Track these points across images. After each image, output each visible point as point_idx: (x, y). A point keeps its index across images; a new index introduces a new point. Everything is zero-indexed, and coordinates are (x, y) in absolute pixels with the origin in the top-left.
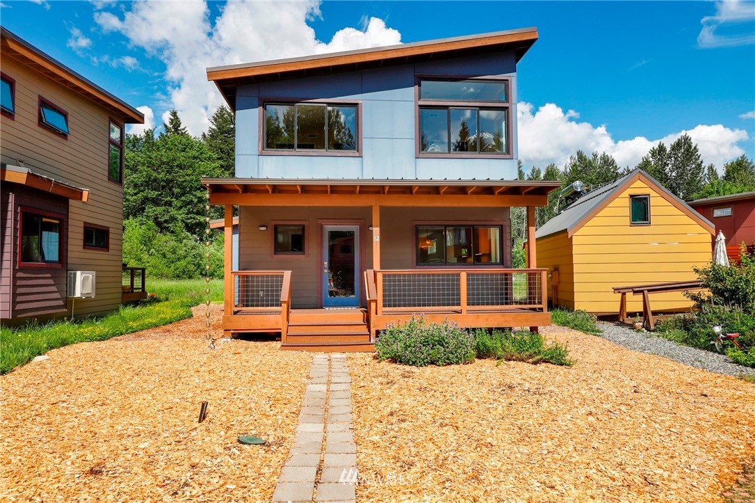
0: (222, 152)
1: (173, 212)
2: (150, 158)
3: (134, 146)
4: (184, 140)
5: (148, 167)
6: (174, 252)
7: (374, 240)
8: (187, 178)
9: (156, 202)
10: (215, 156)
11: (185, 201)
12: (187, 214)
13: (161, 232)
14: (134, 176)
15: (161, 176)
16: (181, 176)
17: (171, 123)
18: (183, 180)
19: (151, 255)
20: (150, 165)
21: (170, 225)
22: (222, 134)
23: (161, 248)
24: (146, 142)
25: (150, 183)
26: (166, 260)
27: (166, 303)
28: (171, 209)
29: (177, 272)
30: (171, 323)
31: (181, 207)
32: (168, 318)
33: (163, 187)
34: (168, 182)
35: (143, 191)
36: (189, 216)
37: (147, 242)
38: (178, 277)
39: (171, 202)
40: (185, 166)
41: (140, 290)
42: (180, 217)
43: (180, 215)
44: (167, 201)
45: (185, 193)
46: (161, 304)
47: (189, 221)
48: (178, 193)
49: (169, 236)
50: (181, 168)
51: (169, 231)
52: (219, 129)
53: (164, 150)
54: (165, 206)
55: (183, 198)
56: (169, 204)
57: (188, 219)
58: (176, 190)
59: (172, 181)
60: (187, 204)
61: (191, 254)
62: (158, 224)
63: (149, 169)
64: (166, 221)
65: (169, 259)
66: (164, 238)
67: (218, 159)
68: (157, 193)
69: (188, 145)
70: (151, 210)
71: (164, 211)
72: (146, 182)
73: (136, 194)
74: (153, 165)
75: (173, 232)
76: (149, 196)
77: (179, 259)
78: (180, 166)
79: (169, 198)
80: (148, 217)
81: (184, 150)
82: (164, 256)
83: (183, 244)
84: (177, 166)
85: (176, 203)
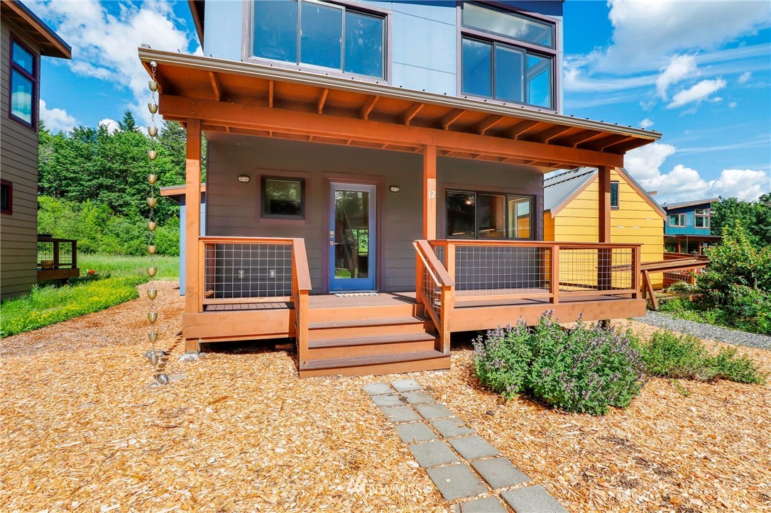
0: (173, 149)
1: (128, 198)
2: (104, 149)
3: (88, 137)
4: (137, 137)
5: (102, 157)
6: (128, 232)
7: (429, 196)
8: (141, 170)
9: (110, 188)
10: (168, 152)
11: (138, 189)
12: (141, 200)
13: (115, 215)
14: (89, 164)
15: (115, 166)
16: (135, 167)
17: (126, 122)
18: (137, 171)
19: (105, 234)
20: (105, 156)
21: (124, 209)
22: (173, 134)
23: (114, 228)
24: (100, 134)
25: (104, 172)
26: (119, 239)
27: (106, 281)
28: (124, 195)
29: (130, 250)
30: (106, 308)
31: (134, 195)
32: (104, 301)
33: (117, 176)
34: (122, 171)
35: (98, 179)
36: (142, 202)
37: (101, 222)
38: (131, 254)
39: (125, 189)
40: (138, 158)
41: (70, 267)
42: (133, 203)
43: (134, 201)
44: (121, 189)
45: (138, 182)
46: (99, 282)
47: (142, 206)
48: (131, 182)
49: (122, 219)
50: (134, 161)
51: (123, 214)
52: (171, 129)
53: (118, 143)
54: (119, 192)
55: (137, 186)
56: (123, 191)
57: (141, 204)
58: (130, 180)
59: (126, 171)
60: (139, 192)
61: (144, 235)
62: (113, 207)
63: (103, 159)
64: (121, 206)
65: (122, 238)
66: (118, 220)
67: (170, 155)
68: (112, 181)
69: (140, 142)
70: (104, 194)
71: (118, 196)
72: (100, 170)
73: (90, 181)
74: (107, 156)
75: (126, 215)
76: (104, 183)
77: (132, 239)
78: (133, 159)
79: (123, 186)
80: (102, 201)
81: (137, 145)
82: (118, 235)
83: (136, 226)
84: (131, 158)
85: (129, 190)
